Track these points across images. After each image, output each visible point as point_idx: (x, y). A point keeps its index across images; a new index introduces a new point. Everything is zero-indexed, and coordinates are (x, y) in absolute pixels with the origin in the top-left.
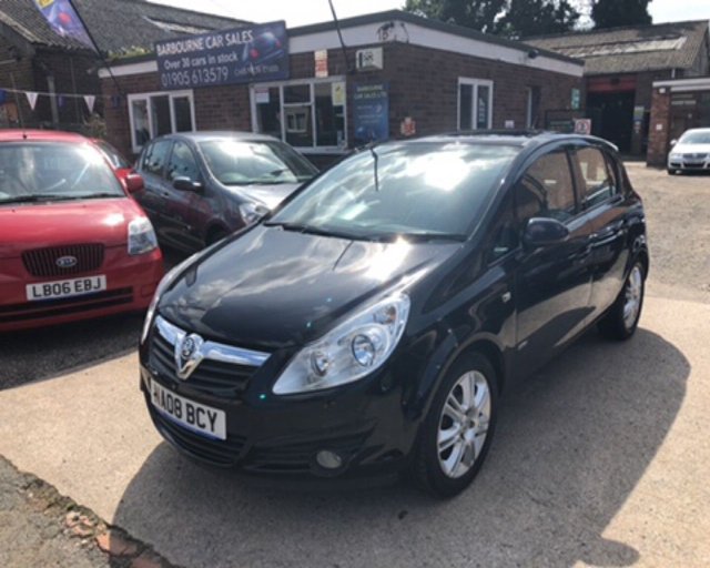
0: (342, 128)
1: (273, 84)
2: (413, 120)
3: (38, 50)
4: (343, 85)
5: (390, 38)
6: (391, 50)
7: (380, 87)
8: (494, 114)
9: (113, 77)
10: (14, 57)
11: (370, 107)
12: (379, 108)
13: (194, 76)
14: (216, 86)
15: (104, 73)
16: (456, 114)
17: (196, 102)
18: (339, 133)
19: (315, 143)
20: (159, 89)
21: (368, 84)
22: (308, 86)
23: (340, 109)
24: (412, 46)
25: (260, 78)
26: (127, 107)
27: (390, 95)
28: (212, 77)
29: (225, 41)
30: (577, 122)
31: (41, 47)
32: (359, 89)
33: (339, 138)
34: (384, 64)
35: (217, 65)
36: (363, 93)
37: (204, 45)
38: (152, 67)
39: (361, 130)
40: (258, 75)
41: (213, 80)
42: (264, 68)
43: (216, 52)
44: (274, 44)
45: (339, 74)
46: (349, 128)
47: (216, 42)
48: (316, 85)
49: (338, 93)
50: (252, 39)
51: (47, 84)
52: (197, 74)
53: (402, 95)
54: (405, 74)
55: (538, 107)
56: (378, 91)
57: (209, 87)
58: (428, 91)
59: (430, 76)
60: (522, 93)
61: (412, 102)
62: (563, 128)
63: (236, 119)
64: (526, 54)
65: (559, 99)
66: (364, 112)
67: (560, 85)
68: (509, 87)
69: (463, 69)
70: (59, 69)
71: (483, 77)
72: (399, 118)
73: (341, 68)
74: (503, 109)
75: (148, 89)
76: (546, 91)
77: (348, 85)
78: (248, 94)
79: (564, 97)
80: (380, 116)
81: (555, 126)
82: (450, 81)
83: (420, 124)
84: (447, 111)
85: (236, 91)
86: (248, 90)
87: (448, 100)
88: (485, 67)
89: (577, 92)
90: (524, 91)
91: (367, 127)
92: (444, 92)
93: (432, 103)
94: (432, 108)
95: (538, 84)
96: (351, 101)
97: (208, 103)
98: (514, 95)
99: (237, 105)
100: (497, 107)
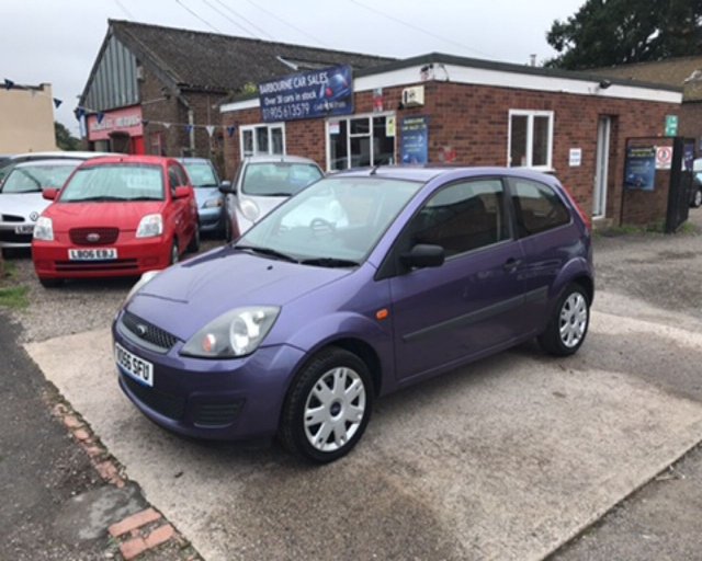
0: (392, 156)
1: (342, 118)
2: (452, 148)
3: (182, 90)
4: (394, 119)
5: (430, 78)
6: (431, 87)
7: (421, 120)
8: (555, 143)
10: (164, 95)
11: (413, 138)
12: (421, 138)
13: (285, 111)
14: (302, 119)
15: (225, 108)
16: (506, 143)
17: (286, 132)
18: (391, 160)
20: (261, 121)
21: (411, 118)
22: (367, 120)
23: (392, 138)
24: (453, 83)
25: (330, 113)
26: (238, 136)
27: (430, 127)
28: (298, 111)
30: (658, 149)
31: (185, 88)
32: (406, 122)
33: (391, 163)
34: (426, 100)
35: (301, 101)
36: (409, 125)
37: (292, 85)
38: (256, 103)
39: (406, 157)
40: (331, 110)
41: (299, 114)
42: (336, 103)
43: (301, 91)
44: (343, 84)
45: (391, 109)
46: (398, 156)
47: (302, 83)
48: (375, 120)
49: (391, 125)
50: (327, 81)
51: (187, 117)
52: (287, 109)
53: (441, 127)
54: (444, 108)
55: (616, 135)
56: (420, 124)
57: (296, 120)
58: (471, 122)
59: (474, 109)
60: (593, 121)
61: (452, 132)
62: (644, 155)
63: (315, 147)
64: (597, 84)
65: (647, 126)
66: (407, 142)
67: (648, 112)
68: (575, 117)
69: (514, 102)
70: (198, 105)
71: (541, 108)
72: (438, 147)
73: (392, 104)
74: (566, 137)
75: (253, 122)
76: (626, 119)
77: (397, 119)
78: (324, 126)
79: (654, 124)
80: (421, 145)
81: (636, 153)
82: (499, 113)
83: (462, 152)
84: (495, 140)
85: (315, 124)
86: (324, 122)
87: (496, 130)
88: (544, 99)
89: (674, 118)
90: (596, 120)
91: (410, 155)
92: (491, 123)
93: (476, 133)
94: (477, 138)
95: (615, 113)
96: (399, 133)
97: (295, 133)
98: (582, 124)
99: (316, 135)
100: (559, 136)
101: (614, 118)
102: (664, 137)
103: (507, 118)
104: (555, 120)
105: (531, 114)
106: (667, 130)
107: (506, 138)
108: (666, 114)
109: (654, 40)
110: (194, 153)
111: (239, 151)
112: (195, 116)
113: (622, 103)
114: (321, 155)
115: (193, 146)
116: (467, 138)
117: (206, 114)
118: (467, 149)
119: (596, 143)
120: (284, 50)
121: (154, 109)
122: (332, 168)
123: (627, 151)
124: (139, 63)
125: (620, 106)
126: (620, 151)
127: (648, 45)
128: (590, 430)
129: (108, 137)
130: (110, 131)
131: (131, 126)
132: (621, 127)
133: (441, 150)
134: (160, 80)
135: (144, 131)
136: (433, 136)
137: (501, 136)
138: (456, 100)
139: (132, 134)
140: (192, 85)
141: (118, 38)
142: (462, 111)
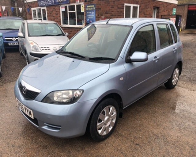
0: (83, 19)
1: (66, 5)
2: (105, 17)
4: (83, 5)
7: (93, 6)
9: (27, 3)
11: (91, 12)
12: (93, 13)
13: (46, 2)
14: (52, 6)
17: (47, 11)
18: (83, 21)
19: (77, 24)
20: (38, 7)
21: (90, 5)
22: (74, 6)
23: (83, 13)
25: (62, 3)
26: (31, 12)
27: (96, 9)
28: (50, 3)
30: (171, 19)
32: (88, 7)
33: (83, 23)
36: (89, 8)
39: (88, 20)
41: (51, 4)
45: (82, 2)
46: (85, 19)
48: (77, 6)
49: (82, 8)
52: (47, 2)
53: (100, 9)
55: (158, 14)
56: (93, 7)
58: (111, 8)
59: (112, 2)
60: (151, 9)
61: (104, 11)
63: (57, 16)
65: (167, 11)
66: (89, 14)
67: (168, 7)
68: (146, 7)
69: (126, 1)
70: (18, 1)
71: (135, 4)
72: (99, 16)
74: (143, 14)
75: (36, 7)
76: (162, 9)
77: (85, 6)
78: (59, 8)
79: (169, 11)
80: (93, 15)
82: (121, 4)
84: (120, 15)
85: (56, 7)
86: (59, 7)
87: (120, 11)
89: (175, 9)
90: (152, 8)
91: (90, 19)
92: (118, 8)
93: (113, 12)
94: (113, 13)
95: (157, 6)
96: (86, 11)
97: (50, 11)
98: (148, 10)
99: (57, 12)
100: (141, 14)
102: (172, 15)
103: (124, 7)
104: (140, 8)
105: (132, 6)
106: (173, 13)
107: (124, 14)
108: (173, 7)
111: (32, 17)
112: (17, 4)
113: (161, 3)
114: (59, 19)
116: (110, 13)
117: (22, 4)
122: (63, 24)
125: (160, 4)
132: (160, 11)
135: (1, 10)
136: (97, 12)
137: (121, 13)
142: (108, 3)
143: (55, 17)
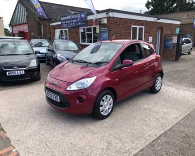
1: (84, 27)
2: (115, 37)
3: (39, 19)
4: (99, 28)
5: (108, 16)
6: (109, 18)
7: (106, 28)
8: (145, 35)
9: (52, 25)
10: (34, 20)
11: (104, 33)
12: (106, 33)
14: (73, 28)
16: (131, 35)
17: (69, 32)
18: (98, 40)
19: (93, 42)
20: (61, 28)
21: (103, 28)
22: (91, 28)
23: (98, 33)
24: (115, 18)
25: (81, 26)
26: (55, 32)
27: (108, 30)
29: (74, 17)
30: (173, 37)
31: (40, 18)
32: (102, 29)
33: (98, 41)
34: (107, 22)
35: (72, 23)
36: (103, 30)
37: (70, 18)
38: (60, 23)
39: (102, 39)
40: (81, 25)
41: (72, 26)
42: (82, 23)
43: (72, 19)
44: (84, 18)
45: (98, 25)
46: (100, 38)
47: (73, 17)
48: (93, 28)
49: (98, 30)
50: (79, 17)
51: (41, 27)
52: (69, 25)
53: (112, 30)
54: (113, 25)
55: (162, 33)
56: (106, 29)
57: (71, 28)
58: (121, 29)
59: (121, 25)
60: (155, 29)
61: (115, 32)
62: (170, 39)
63: (77, 36)
64: (157, 19)
65: (171, 31)
66: (102, 35)
67: (171, 27)
68: (150, 28)
69: (133, 23)
70: (44, 23)
71: (141, 25)
73: (98, 24)
74: (148, 34)
75: (59, 28)
76: (165, 29)
77: (100, 28)
79: (172, 30)
80: (106, 36)
81: (168, 38)
83: (118, 38)
85: (77, 29)
86: (79, 29)
87: (128, 32)
88: (141, 23)
89: (178, 29)
91: (103, 38)
92: (127, 29)
93: (122, 32)
94: (122, 34)
95: (162, 27)
96: (100, 32)
97: (71, 32)
98: (152, 30)
99: (77, 32)
100: (146, 33)
101: (162, 28)
102: (175, 34)
103: (131, 28)
104: (145, 29)
105: (138, 27)
106: (176, 32)
107: (131, 34)
108: (176, 27)
109: (174, 7)
110: (43, 38)
112: (43, 27)
114: (78, 38)
115: (43, 36)
116: (119, 34)
117: (46, 26)
118: (119, 37)
119: (156, 35)
120: (70, 8)
121: (31, 24)
122: (82, 42)
123: (165, 38)
124: (26, 11)
125: (163, 25)
126: (163, 38)
127: (173, 8)
128: (147, 119)
129: (18, 33)
130: (19, 31)
131: (25, 29)
132: (164, 31)
133: (112, 37)
134: (33, 16)
135: (29, 31)
136: (109, 33)
137: (129, 33)
138: (116, 23)
139: (25, 32)
140: (42, 17)
141: (21, 3)
142: (118, 26)
143: (75, 37)
